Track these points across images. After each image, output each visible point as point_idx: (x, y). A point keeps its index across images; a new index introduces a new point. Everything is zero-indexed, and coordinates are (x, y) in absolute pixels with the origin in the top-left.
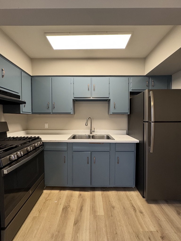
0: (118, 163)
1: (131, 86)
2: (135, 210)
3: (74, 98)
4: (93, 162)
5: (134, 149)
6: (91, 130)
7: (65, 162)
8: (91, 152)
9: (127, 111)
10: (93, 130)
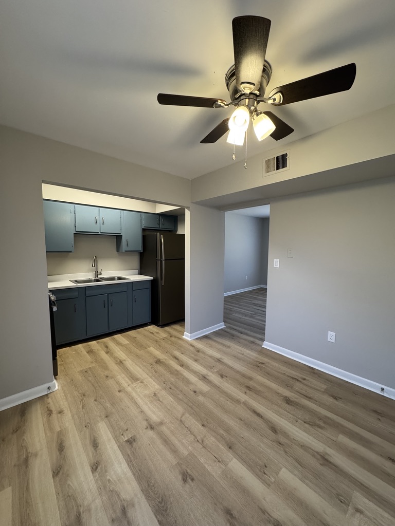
0: (135, 301)
1: (143, 222)
2: (152, 333)
3: (76, 232)
4: (110, 305)
5: (149, 286)
6: (96, 271)
7: (75, 311)
8: (108, 294)
9: (140, 248)
10: (99, 272)
